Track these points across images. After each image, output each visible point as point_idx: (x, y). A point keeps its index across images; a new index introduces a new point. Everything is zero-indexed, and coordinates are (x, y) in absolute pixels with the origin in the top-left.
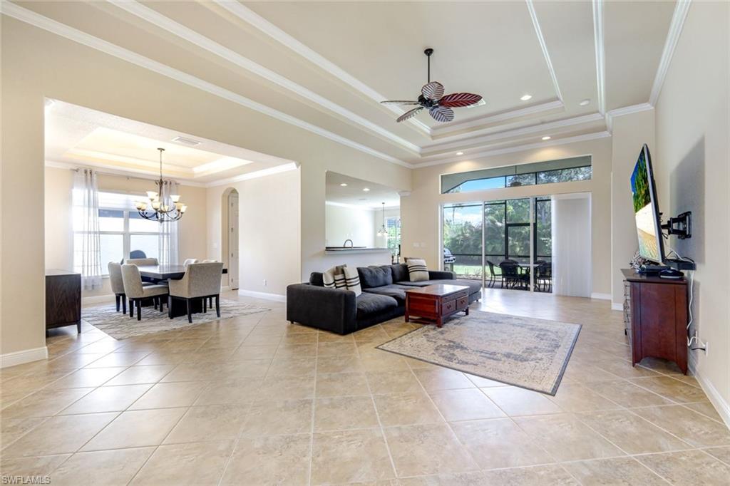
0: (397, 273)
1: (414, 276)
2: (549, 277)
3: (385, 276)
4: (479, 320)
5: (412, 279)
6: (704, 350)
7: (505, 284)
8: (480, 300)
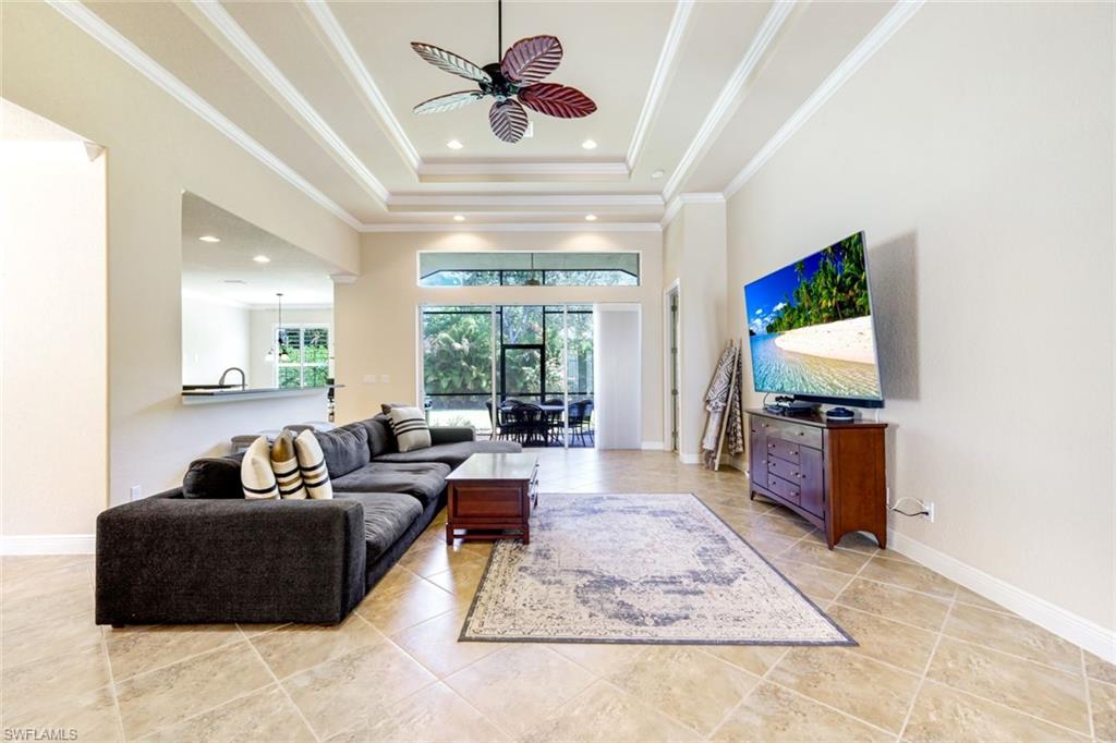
0: (376, 437)
1: (407, 440)
5: (403, 447)
6: (927, 514)
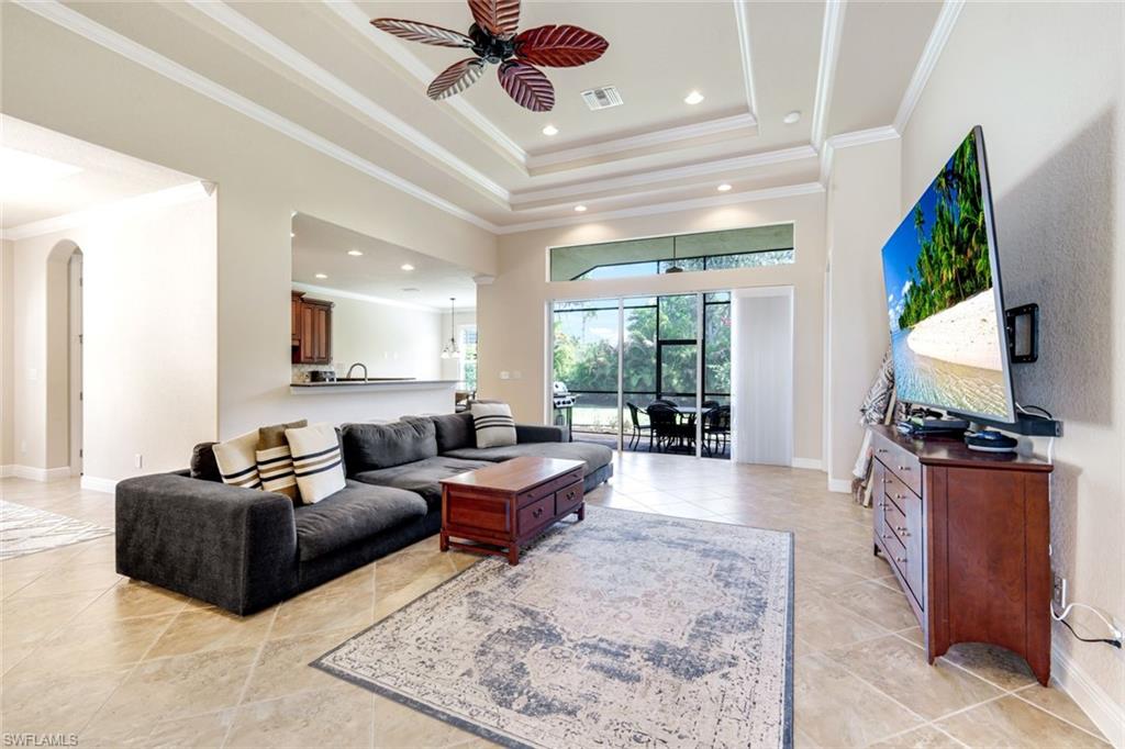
0: (448, 430)
1: (483, 437)
2: (726, 429)
3: (417, 440)
4: (602, 535)
5: (481, 443)
6: (1118, 645)
7: (655, 442)
8: (610, 481)
